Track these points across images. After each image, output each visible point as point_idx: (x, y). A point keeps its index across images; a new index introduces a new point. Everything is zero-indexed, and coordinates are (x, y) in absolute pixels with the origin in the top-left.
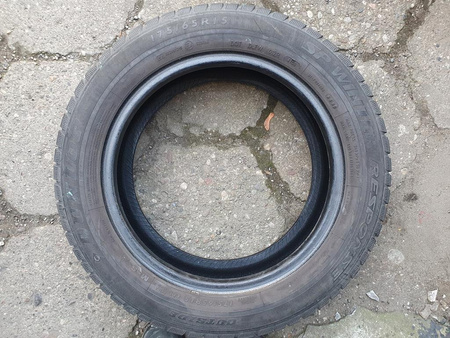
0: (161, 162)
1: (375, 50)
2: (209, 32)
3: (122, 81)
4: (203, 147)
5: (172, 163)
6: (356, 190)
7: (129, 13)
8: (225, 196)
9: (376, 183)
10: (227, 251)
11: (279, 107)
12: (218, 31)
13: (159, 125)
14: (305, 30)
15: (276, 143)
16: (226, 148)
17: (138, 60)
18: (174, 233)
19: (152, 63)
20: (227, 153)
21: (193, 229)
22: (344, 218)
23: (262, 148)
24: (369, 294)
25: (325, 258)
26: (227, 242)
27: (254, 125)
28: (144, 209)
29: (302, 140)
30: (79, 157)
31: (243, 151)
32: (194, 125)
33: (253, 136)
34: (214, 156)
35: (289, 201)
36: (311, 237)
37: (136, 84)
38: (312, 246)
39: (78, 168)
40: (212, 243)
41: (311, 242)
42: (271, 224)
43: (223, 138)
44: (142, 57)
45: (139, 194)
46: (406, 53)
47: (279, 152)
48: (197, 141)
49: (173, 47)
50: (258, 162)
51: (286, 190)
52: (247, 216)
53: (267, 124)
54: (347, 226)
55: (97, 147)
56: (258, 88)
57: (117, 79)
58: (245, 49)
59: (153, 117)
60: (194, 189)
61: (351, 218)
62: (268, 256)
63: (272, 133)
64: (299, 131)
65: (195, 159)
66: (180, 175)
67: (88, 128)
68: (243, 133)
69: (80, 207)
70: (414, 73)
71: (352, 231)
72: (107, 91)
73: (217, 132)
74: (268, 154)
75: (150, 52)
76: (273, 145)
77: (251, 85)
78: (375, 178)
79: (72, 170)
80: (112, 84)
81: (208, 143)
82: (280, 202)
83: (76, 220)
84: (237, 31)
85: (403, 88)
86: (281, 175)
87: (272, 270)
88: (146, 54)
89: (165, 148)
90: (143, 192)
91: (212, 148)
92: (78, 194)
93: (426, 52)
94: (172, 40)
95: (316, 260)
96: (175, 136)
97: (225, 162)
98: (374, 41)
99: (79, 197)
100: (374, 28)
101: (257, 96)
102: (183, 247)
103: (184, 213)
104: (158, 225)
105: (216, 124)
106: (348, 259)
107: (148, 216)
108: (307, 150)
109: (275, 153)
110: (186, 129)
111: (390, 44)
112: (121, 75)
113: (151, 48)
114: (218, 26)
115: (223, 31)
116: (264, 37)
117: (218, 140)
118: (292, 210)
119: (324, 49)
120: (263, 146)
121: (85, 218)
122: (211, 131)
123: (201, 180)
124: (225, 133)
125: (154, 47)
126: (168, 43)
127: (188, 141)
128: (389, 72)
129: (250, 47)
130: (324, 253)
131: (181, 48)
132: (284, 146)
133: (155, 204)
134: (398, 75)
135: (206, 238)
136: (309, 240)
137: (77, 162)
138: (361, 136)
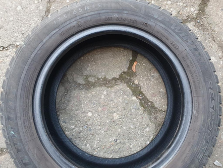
0: (74, 102)
1: (188, 17)
2: (90, 14)
3: (39, 52)
4: (98, 88)
5: (80, 101)
6: (201, 98)
7: (43, 17)
8: (116, 116)
9: (212, 92)
10: (123, 151)
11: (139, 57)
12: (96, 12)
13: (69, 79)
14: (150, 5)
15: (141, 79)
16: (112, 87)
17: (48, 37)
18: (88, 145)
19: (57, 38)
20: (113, 90)
21: (100, 141)
22: (197, 118)
23: (134, 83)
24: (215, 163)
25: (190, 147)
26: (122, 146)
27: (126, 70)
28: (67, 133)
29: (156, 74)
30: (16, 106)
31: (122, 86)
32: (91, 76)
33: (127, 77)
34: (105, 93)
35: (156, 113)
36: (177, 134)
37: (49, 53)
38: (179, 140)
39: (16, 114)
40: (112, 148)
41: (178, 138)
42: (147, 129)
43: (109, 81)
44: (50, 35)
45: (62, 124)
46: (206, 16)
47: (144, 84)
48: (94, 85)
49: (69, 26)
50: (133, 92)
51: (152, 106)
52: (132, 127)
53: (134, 68)
54: (199, 123)
55: (27, 98)
56: (125, 48)
57: (36, 51)
58: (115, 21)
59: (64, 75)
60: (96, 115)
61: (201, 117)
62: (149, 150)
63: (138, 74)
64: (153, 70)
65: (94, 96)
66: (86, 108)
67: (20, 86)
68: (121, 76)
69: (21, 140)
70: (213, 26)
71: (204, 126)
72: (30, 61)
73: (105, 78)
74: (137, 86)
75: (55, 32)
76: (140, 80)
77: (121, 47)
78: (211, 88)
79: (12, 116)
80: (33, 56)
81: (101, 85)
82: (150, 114)
83: (18, 151)
84: (108, 11)
85: (208, 36)
86: (148, 97)
87: (156, 161)
88: (52, 33)
89: (75, 93)
90: (65, 122)
91: (103, 88)
92: (18, 132)
93: (217, 14)
94: (68, 22)
95: (184, 149)
96: (80, 85)
97: (113, 95)
98: (187, 12)
99: (19, 133)
100: (185, 5)
101: (125, 53)
102: (95, 153)
103: (92, 131)
104: (77, 142)
105: (103, 73)
106: (205, 145)
107: (70, 137)
108: (161, 80)
109: (142, 85)
110: (86, 79)
111: (196, 12)
112: (38, 48)
113: (55, 29)
114: (95, 9)
115: (99, 12)
116: (125, 12)
117: (106, 83)
118: (158, 118)
119: (163, 14)
120: (134, 82)
121: (24, 148)
122: (101, 78)
123: (100, 109)
124: (110, 77)
125: (57, 28)
126: (66, 24)
127: (88, 86)
128: (198, 28)
129: (118, 19)
130: (189, 144)
131: (74, 26)
132: (146, 80)
133: (73, 129)
134: (204, 29)
135: (109, 145)
136: (176, 136)
137: (15, 110)
138: (197, 64)
